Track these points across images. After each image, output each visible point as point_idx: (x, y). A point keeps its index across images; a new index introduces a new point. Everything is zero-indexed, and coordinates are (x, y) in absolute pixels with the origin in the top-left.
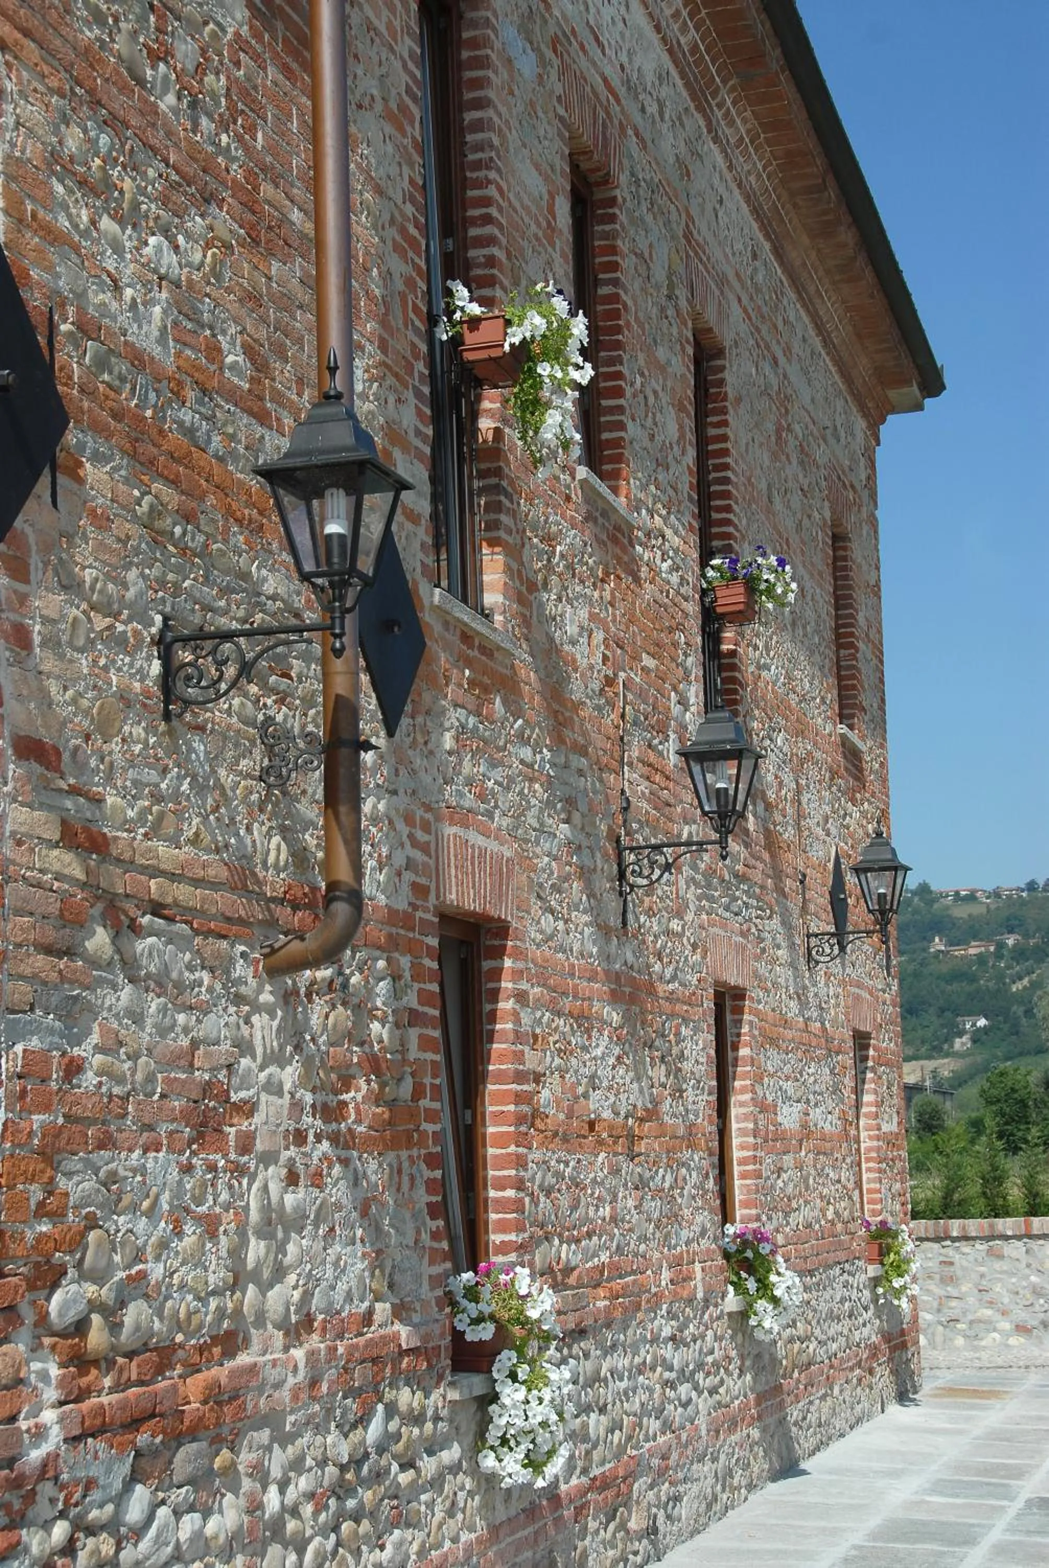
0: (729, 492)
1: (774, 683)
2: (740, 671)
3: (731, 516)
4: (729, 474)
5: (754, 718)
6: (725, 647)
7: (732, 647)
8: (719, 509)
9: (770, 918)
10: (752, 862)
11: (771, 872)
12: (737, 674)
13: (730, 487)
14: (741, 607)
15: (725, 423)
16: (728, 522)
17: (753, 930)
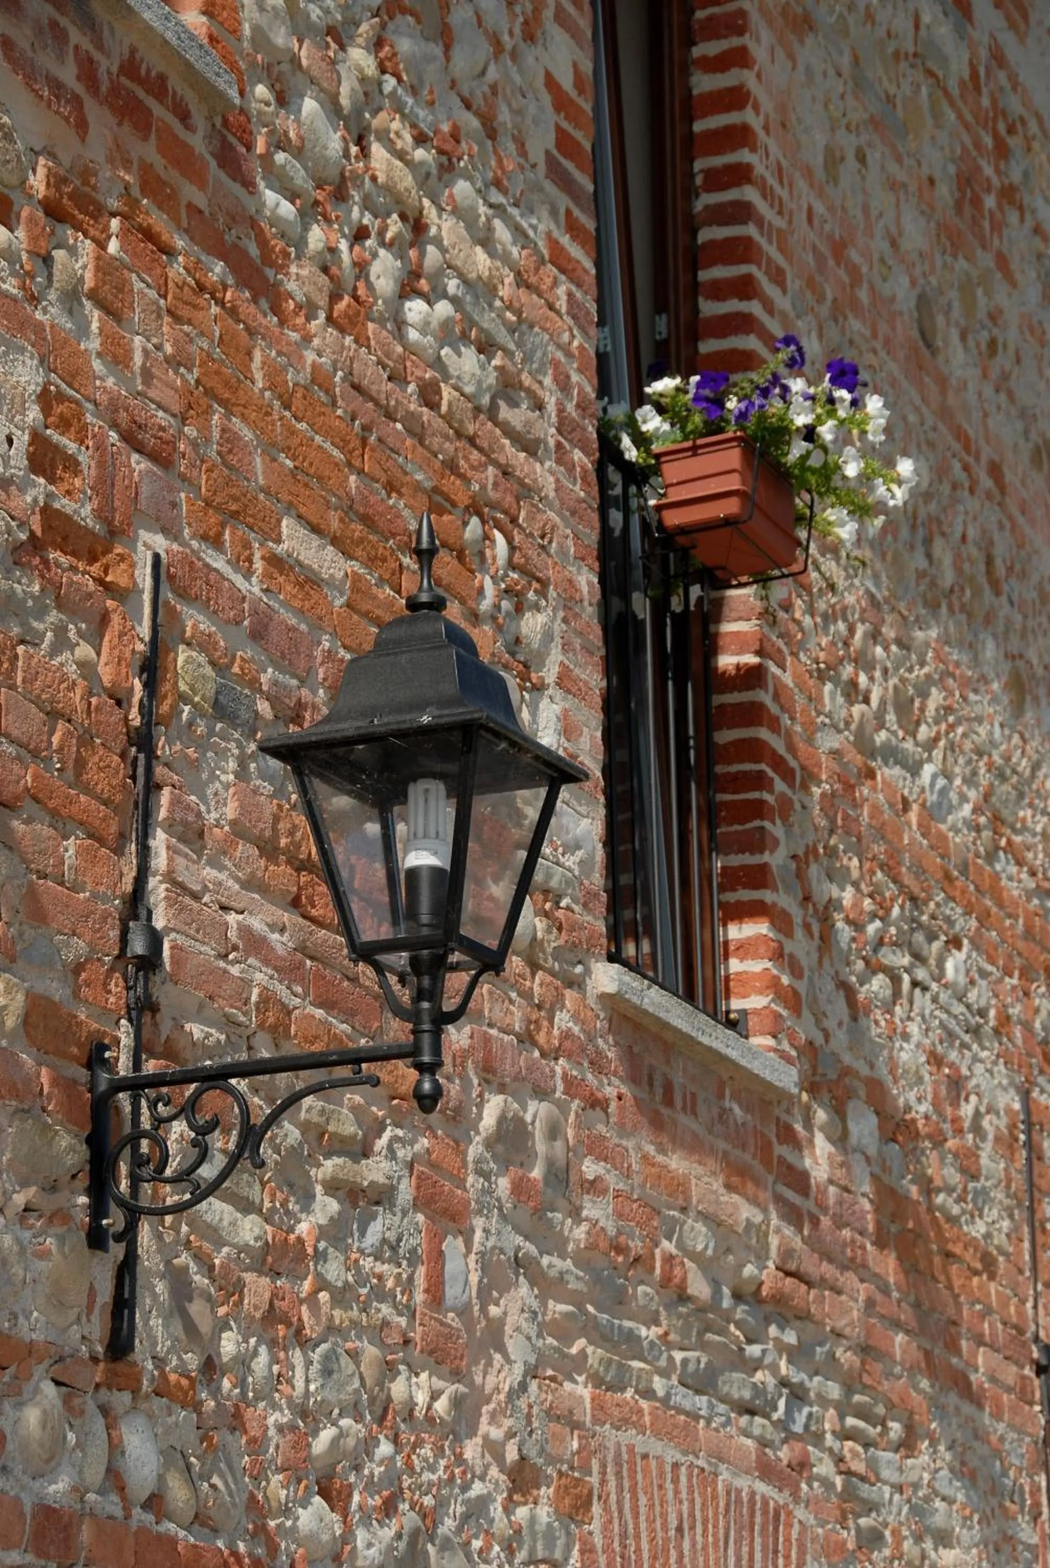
0: (747, 241)
1: (931, 814)
2: (774, 725)
3: (754, 308)
4: (750, 194)
5: (837, 876)
6: (727, 661)
7: (751, 659)
8: (719, 291)
9: (907, 1446)
10: (813, 1266)
11: (906, 1315)
12: (764, 734)
13: (751, 230)
14: (731, 507)
15: (740, 58)
16: (745, 324)
17: (824, 1467)
